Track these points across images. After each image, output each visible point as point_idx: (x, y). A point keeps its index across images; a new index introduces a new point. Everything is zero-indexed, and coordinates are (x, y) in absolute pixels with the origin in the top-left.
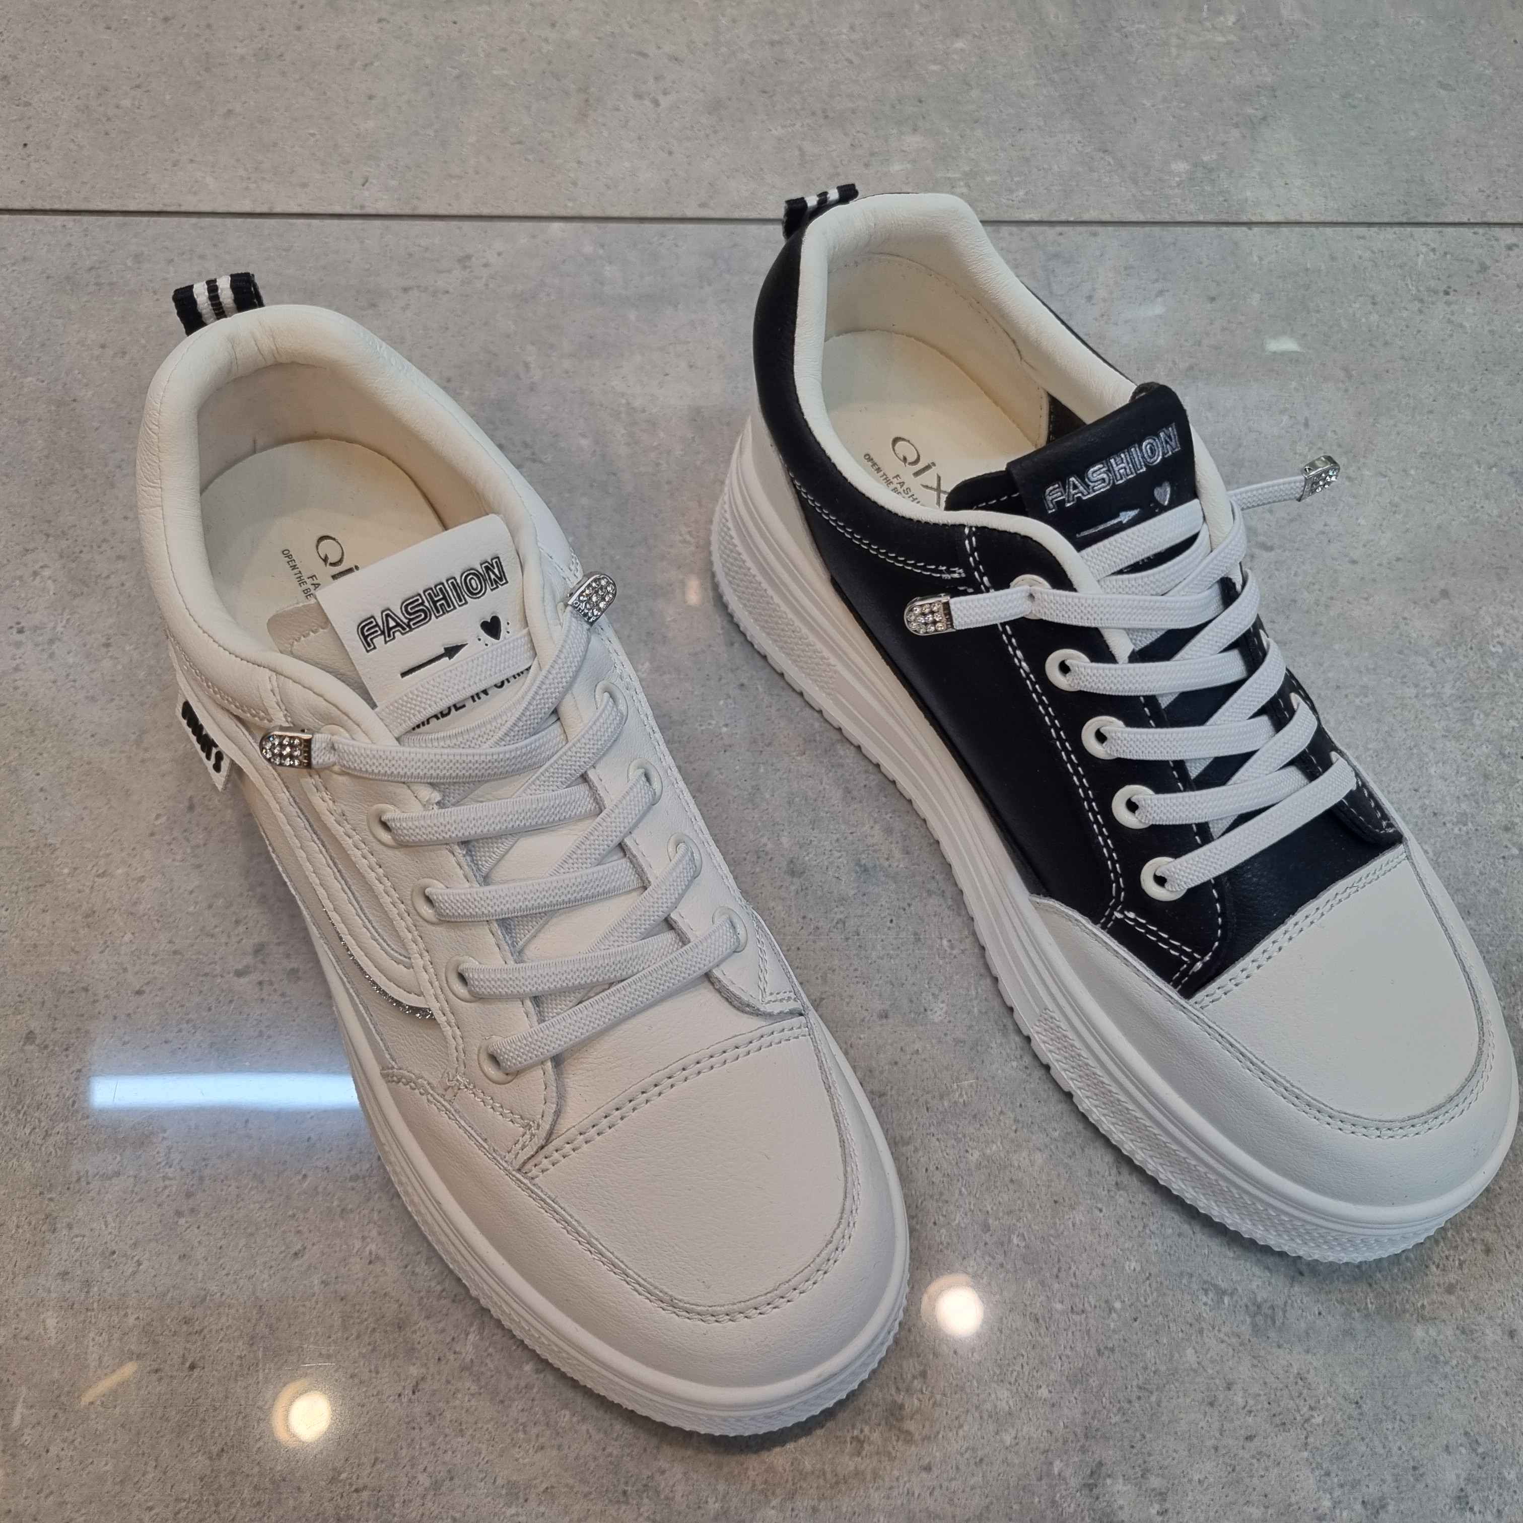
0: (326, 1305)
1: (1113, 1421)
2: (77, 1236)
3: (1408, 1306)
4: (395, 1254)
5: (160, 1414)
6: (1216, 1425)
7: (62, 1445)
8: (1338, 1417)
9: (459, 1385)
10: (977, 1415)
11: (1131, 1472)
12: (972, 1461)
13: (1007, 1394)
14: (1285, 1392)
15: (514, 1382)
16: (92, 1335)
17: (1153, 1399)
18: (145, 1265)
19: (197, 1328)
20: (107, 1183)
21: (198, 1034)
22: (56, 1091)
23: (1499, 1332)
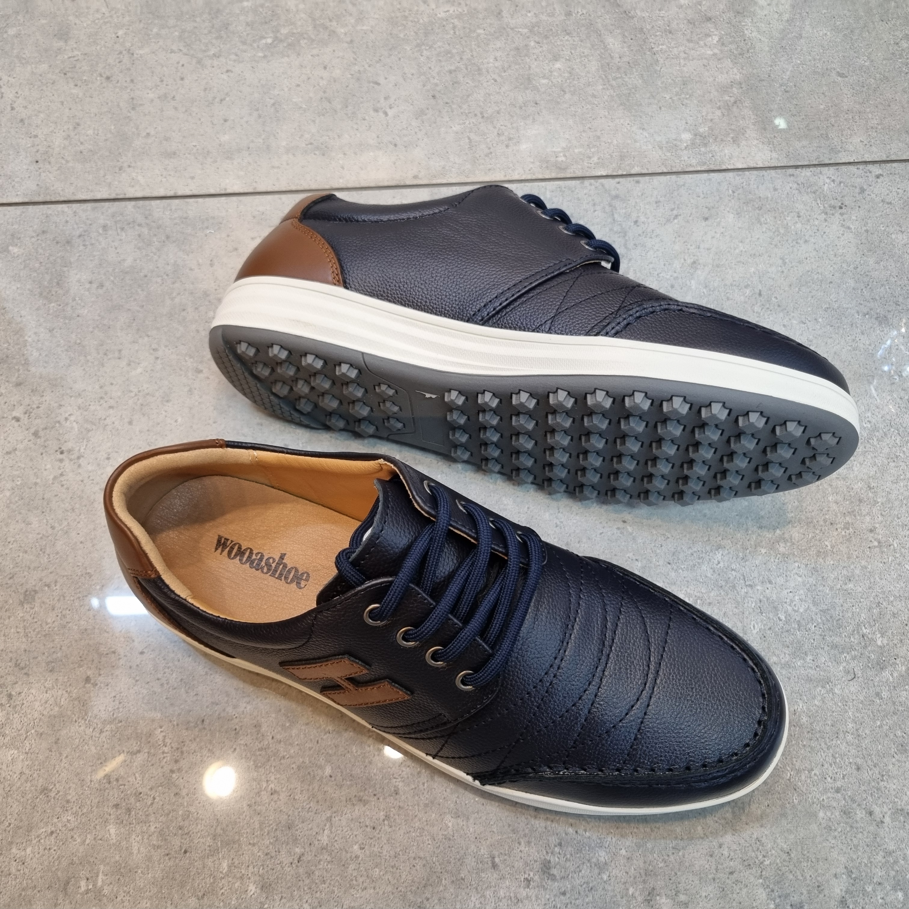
0: (250, 817)
1: (660, 866)
2: (121, 785)
3: (815, 800)
4: (284, 790)
5: (171, 877)
6: (714, 867)
7: (123, 894)
8: (778, 861)
9: (321, 857)
10: (588, 865)
11: (669, 892)
12: (587, 889)
13: (604, 853)
14: (750, 848)
15: (349, 855)
16: (134, 837)
17: (680, 854)
18: (158, 799)
19: (186, 831)
20: (134, 757)
21: (174, 675)
22: (104, 708)
23: (864, 812)
